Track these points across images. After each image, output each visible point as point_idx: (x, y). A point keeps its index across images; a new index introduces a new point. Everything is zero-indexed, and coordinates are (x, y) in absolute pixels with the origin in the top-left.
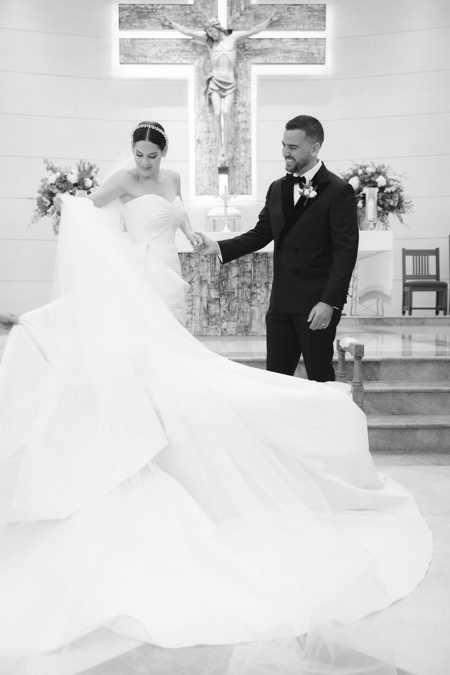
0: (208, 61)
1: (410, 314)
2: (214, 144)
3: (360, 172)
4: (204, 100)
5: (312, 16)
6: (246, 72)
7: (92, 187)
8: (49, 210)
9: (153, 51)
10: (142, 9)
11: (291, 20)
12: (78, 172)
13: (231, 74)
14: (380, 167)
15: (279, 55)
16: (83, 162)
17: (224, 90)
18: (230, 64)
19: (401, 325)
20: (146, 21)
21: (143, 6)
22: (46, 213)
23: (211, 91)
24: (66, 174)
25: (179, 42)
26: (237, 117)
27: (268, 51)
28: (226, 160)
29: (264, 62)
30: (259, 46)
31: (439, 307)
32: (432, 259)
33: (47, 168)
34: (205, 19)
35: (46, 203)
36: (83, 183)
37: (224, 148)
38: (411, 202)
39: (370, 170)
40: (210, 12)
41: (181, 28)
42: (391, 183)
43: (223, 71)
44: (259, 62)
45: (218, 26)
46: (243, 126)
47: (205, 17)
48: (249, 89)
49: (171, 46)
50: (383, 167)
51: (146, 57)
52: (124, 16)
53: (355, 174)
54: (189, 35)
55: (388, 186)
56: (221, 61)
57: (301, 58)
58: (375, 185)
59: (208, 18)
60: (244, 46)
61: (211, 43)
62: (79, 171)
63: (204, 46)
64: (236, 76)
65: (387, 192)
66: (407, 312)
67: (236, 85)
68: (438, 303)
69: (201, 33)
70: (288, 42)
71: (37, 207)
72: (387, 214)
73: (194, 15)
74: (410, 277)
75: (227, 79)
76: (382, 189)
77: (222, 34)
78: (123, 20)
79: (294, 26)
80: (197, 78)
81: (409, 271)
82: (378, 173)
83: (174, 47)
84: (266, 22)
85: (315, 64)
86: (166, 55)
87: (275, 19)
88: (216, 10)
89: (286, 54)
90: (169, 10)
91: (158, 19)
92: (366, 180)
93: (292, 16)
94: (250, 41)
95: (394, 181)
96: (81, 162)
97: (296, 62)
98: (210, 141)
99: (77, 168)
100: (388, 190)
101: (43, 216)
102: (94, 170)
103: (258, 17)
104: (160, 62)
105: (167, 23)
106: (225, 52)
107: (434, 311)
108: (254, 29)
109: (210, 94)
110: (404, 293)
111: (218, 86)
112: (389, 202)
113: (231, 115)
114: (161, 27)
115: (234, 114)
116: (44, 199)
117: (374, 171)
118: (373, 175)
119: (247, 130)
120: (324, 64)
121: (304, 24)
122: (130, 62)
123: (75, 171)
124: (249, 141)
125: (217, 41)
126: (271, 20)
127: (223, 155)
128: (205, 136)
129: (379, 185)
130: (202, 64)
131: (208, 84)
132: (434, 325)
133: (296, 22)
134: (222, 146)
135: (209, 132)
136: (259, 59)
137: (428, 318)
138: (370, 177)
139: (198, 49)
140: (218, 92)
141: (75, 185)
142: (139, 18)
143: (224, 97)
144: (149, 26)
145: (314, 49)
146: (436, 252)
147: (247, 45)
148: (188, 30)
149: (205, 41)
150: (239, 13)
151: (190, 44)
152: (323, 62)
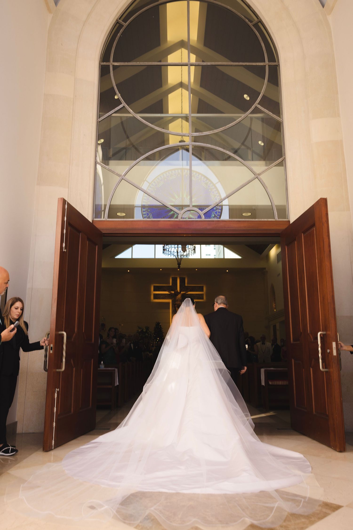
0: (175, 299)
5: (200, 289)
10: (159, 287)
11: (195, 290)
18: (180, 301)
45: (177, 292)
51: (160, 297)
54: (170, 293)
57: (198, 298)
61: (176, 295)
63: (174, 296)
69: (173, 292)
70: (194, 294)
75: (180, 304)
84: (189, 290)
85: (201, 299)
86: (165, 297)
87: (191, 289)
90: (165, 287)
104: (163, 299)
105: (165, 290)
106: (179, 298)
108: (186, 292)
121: (198, 291)
122: (156, 299)
145: (201, 296)
152: (203, 299)
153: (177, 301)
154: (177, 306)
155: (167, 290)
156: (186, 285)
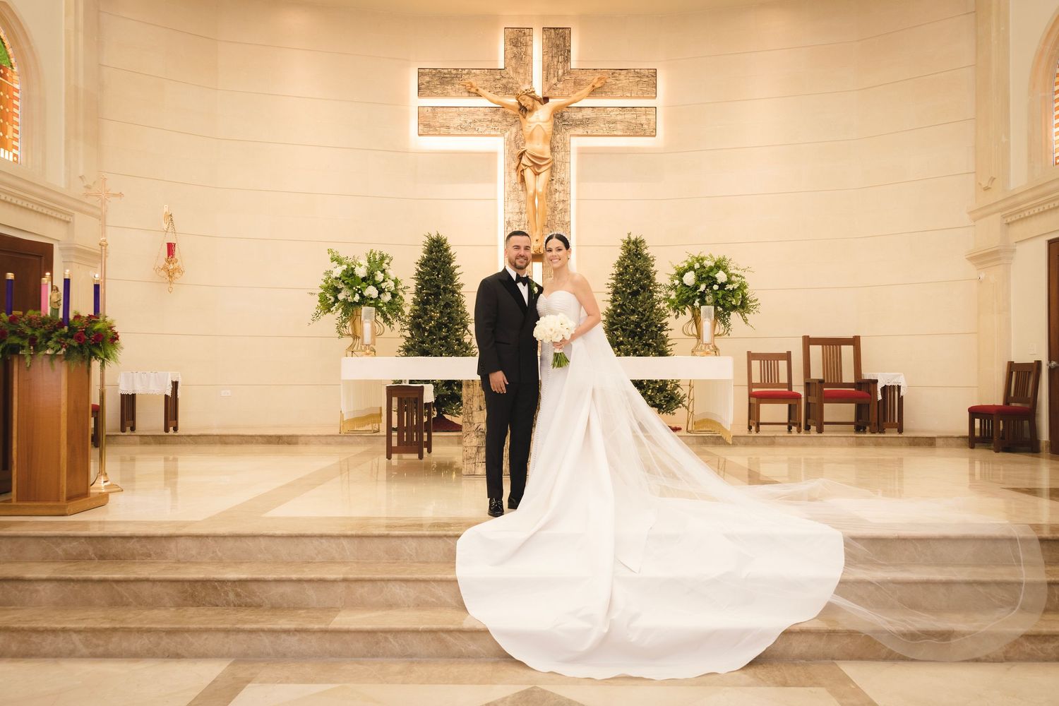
0: (521, 132)
1: (757, 431)
2: (526, 227)
3: (697, 266)
4: (515, 177)
5: (641, 82)
6: (565, 145)
7: (384, 281)
8: (333, 308)
9: (457, 121)
10: (445, 74)
11: (616, 87)
12: (367, 264)
13: (547, 148)
14: (719, 261)
15: (602, 125)
16: (374, 252)
17: (539, 166)
18: (545, 137)
19: (746, 444)
20: (449, 87)
21: (446, 71)
22: (329, 311)
23: (524, 167)
24: (353, 266)
25: (487, 110)
26: (554, 196)
27: (590, 121)
28: (541, 246)
29: (585, 133)
30: (579, 116)
31: (791, 421)
32: (783, 364)
33: (332, 259)
34: (517, 85)
35: (330, 299)
36: (373, 277)
37: (538, 232)
38: (757, 300)
39: (709, 263)
40: (523, 77)
41: (490, 95)
42: (734, 278)
43: (538, 144)
44: (580, 133)
45: (533, 94)
46: (561, 206)
47: (517, 83)
48: (567, 164)
49: (478, 115)
50: (724, 259)
51: (448, 127)
52: (424, 82)
53: (691, 268)
54: (498, 103)
55: (729, 282)
56: (536, 133)
57: (628, 129)
58: (714, 281)
59: (521, 84)
60: (562, 116)
61: (524, 113)
62: (369, 262)
63: (516, 115)
64: (552, 150)
65: (729, 290)
66: (754, 428)
67: (553, 160)
68: (790, 417)
69: (512, 101)
70: (613, 111)
71: (319, 304)
72: (729, 315)
73: (504, 81)
74: (757, 386)
75: (542, 153)
76: (722, 286)
77: (537, 103)
78: (423, 86)
79: (620, 93)
80: (507, 152)
81: (756, 379)
82: (718, 267)
83: (482, 117)
84: (588, 89)
85: (644, 136)
86: (472, 125)
87: (598, 85)
88: (530, 75)
89: (610, 125)
90: (476, 75)
91: (463, 85)
92: (704, 276)
93: (618, 82)
94: (570, 110)
95: (737, 276)
96: (371, 253)
97: (622, 134)
98: (523, 223)
99: (367, 259)
100: (730, 287)
101: (325, 313)
102: (387, 261)
103: (578, 84)
104: (465, 133)
105: (473, 90)
106: (541, 124)
107: (786, 427)
108: (574, 97)
109: (523, 170)
110: (750, 404)
111: (532, 162)
112: (731, 301)
113: (546, 194)
114: (466, 94)
115: (550, 192)
116: (328, 295)
117: (713, 264)
118: (711, 269)
119: (565, 211)
120: (655, 136)
121: (631, 92)
122: (430, 133)
123: (365, 263)
124: (568, 223)
125: (531, 111)
126: (593, 86)
127: (537, 240)
128: (516, 217)
129: (719, 281)
130: (513, 136)
131: (521, 159)
132: (786, 445)
133: (623, 89)
134: (536, 230)
135: (521, 213)
136: (580, 131)
137: (779, 437)
138: (708, 272)
139: (508, 119)
140: (532, 168)
141: (364, 279)
142: (441, 84)
143: (539, 174)
144: (453, 93)
145: (643, 120)
146: (788, 357)
147: (566, 114)
148: (497, 98)
149: (517, 110)
150: (556, 78)
151: (500, 113)
152: (653, 134)
153: (531, 137)
154: (530, 164)
155: (481, 91)
156: (574, 64)
